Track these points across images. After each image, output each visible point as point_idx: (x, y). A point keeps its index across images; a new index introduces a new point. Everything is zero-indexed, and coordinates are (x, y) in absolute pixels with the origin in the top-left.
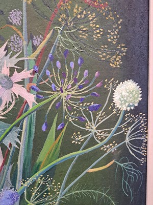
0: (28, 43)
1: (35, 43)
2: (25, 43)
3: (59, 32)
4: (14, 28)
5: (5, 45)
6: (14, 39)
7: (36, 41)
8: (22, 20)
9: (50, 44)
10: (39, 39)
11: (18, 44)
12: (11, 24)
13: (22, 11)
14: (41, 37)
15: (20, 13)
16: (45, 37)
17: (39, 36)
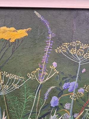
0: (72, 116)
1: (75, 116)
2: (70, 116)
3: (87, 111)
4: (66, 110)
5: (61, 117)
6: (65, 115)
7: (75, 115)
8: (70, 107)
9: (82, 116)
10: (77, 115)
11: (67, 117)
12: (65, 109)
13: (71, 104)
14: (78, 113)
15: (70, 104)
16: (80, 114)
17: (77, 113)
